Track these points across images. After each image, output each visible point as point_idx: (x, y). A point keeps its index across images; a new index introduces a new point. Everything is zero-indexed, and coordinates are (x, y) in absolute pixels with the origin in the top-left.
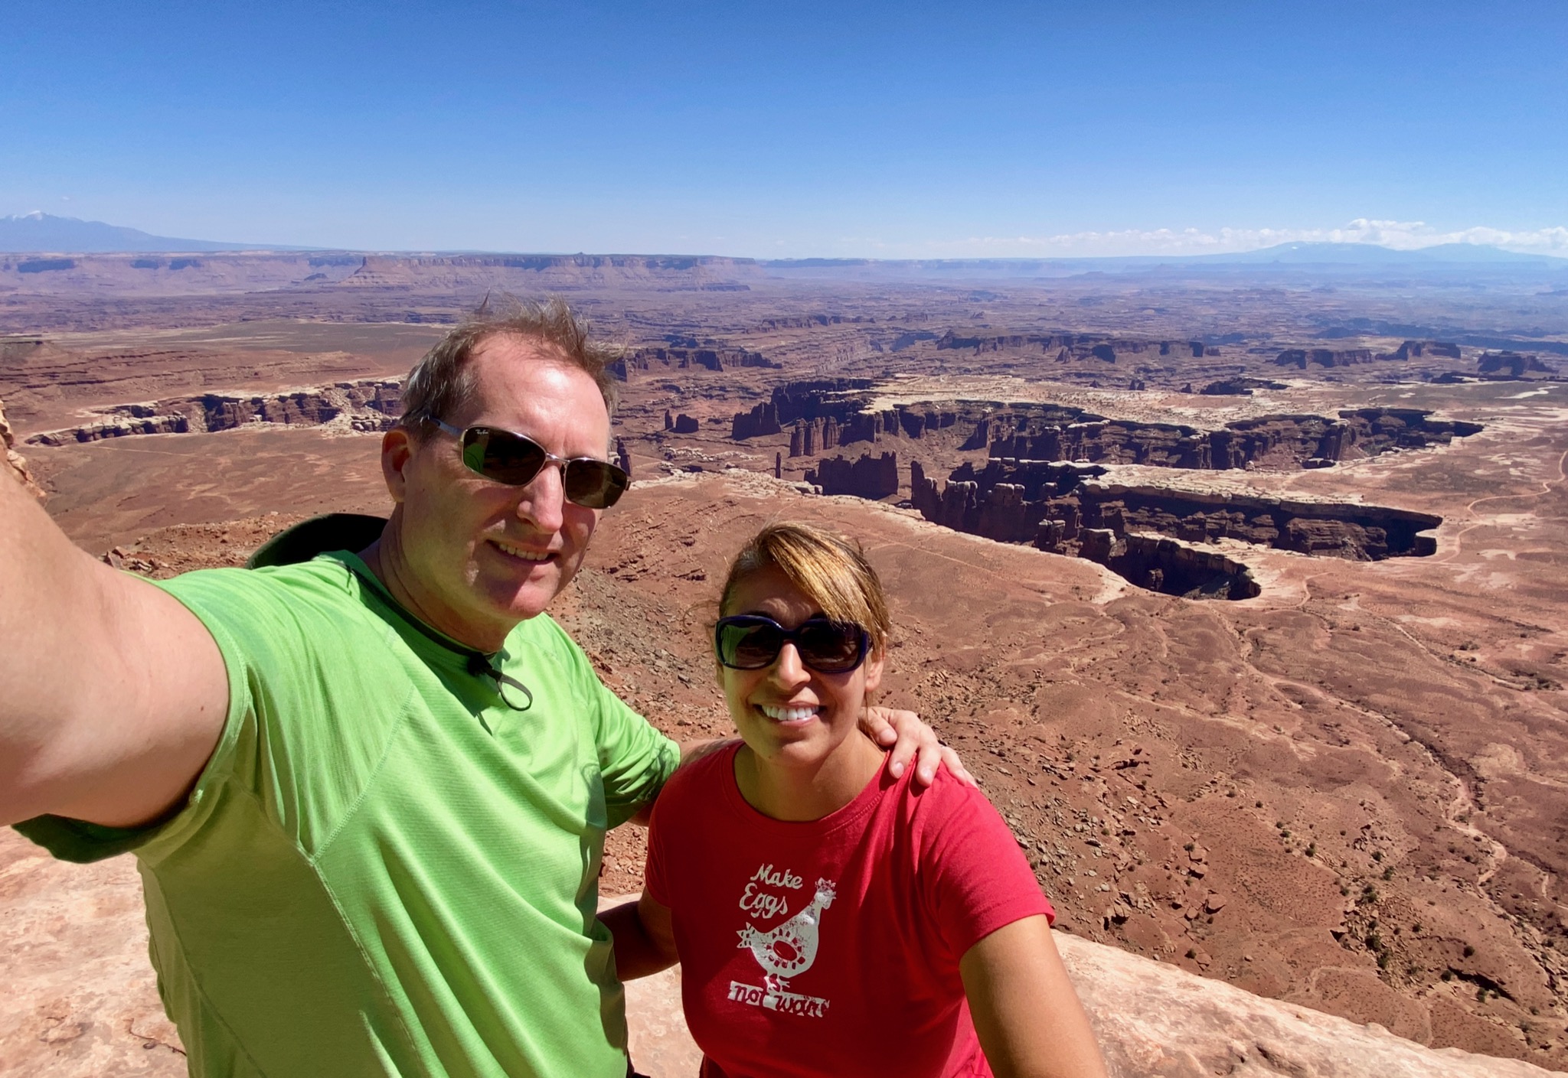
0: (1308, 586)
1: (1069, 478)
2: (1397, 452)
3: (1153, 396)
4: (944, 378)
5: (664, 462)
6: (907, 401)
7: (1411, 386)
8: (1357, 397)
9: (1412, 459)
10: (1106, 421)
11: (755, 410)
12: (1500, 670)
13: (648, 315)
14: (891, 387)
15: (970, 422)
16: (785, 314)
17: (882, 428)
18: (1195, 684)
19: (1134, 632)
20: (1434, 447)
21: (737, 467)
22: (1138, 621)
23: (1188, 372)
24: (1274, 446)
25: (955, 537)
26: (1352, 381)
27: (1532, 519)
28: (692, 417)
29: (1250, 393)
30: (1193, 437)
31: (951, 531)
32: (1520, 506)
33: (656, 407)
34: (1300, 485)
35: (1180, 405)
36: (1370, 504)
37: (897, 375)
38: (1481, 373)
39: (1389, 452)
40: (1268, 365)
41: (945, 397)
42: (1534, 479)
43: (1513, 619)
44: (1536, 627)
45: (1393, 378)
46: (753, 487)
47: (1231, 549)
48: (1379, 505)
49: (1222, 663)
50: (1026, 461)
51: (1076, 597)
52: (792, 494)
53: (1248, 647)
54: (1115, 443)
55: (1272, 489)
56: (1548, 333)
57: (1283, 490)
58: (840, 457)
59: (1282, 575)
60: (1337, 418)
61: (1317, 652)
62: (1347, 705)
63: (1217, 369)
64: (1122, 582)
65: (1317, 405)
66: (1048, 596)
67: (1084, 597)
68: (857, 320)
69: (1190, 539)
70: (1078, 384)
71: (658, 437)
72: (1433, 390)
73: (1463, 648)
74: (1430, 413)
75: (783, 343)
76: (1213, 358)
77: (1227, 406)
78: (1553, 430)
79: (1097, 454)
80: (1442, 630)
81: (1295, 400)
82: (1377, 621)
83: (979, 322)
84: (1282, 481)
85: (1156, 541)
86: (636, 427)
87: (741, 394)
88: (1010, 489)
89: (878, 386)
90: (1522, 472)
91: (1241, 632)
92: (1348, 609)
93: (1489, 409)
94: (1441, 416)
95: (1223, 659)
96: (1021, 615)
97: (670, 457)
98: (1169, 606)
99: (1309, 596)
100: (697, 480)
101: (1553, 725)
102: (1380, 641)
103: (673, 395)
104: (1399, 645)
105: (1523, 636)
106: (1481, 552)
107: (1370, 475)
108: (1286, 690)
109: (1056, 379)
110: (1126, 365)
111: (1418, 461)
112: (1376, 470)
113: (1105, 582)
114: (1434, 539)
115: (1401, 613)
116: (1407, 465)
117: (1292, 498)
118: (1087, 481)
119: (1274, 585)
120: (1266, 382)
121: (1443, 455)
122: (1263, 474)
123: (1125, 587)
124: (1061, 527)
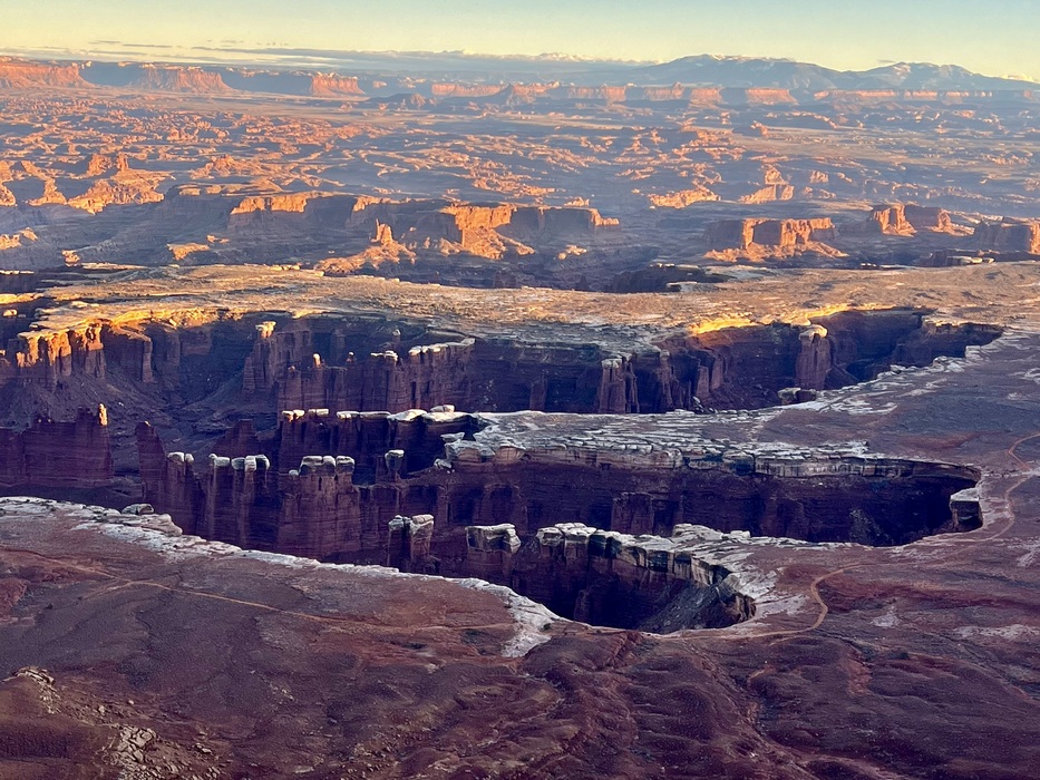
0: (821, 593)
1: (425, 440)
2: (898, 372)
3: (534, 298)
10: (469, 341)
14: (79, 289)
19: (579, 700)
20: (945, 364)
22: (585, 680)
25: (244, 560)
29: (677, 289)
30: (607, 362)
34: (773, 432)
36: (880, 456)
38: (983, 250)
39: (888, 374)
48: (892, 456)
49: (724, 738)
50: (348, 414)
55: (739, 441)
57: (754, 441)
59: (781, 580)
60: (807, 324)
61: (857, 701)
64: (543, 613)
65: (776, 307)
67: (488, 649)
69: (636, 532)
74: (930, 312)
77: (649, 310)
80: (1019, 644)
82: (928, 641)
84: (750, 426)
85: (584, 537)
88: (330, 465)
92: (884, 625)
94: (944, 316)
95: (724, 731)
98: (625, 649)
99: (825, 610)
107: (870, 410)
111: (930, 385)
112: (876, 402)
113: (518, 617)
114: (976, 505)
115: (958, 624)
116: (916, 392)
117: (769, 453)
118: (456, 445)
119: (773, 597)
120: (695, 272)
121: (960, 374)
122: (720, 418)
123: (551, 622)
124: (426, 527)
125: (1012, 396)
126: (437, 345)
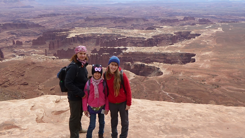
0: (172, 71)
1: (119, 51)
2: (186, 40)
3: (136, 31)
4: (87, 28)
5: (13, 54)
6: (79, 34)
7: (187, 26)
8: (177, 29)
9: (189, 42)
10: (126, 37)
11: (38, 38)
12: (210, 85)
13: (5, 15)
14: (74, 31)
15: (95, 39)
16: (44, 13)
17: (73, 41)
18: (152, 96)
20: (192, 39)
21: (34, 54)
22: (138, 83)
23: (143, 25)
24: (162, 41)
26: (176, 26)
27: (212, 53)
28: (20, 41)
29: (156, 29)
30: (145, 40)
32: (209, 50)
33: (10, 39)
34: (168, 49)
35: (142, 33)
36: (182, 52)
37: (75, 28)
38: (199, 23)
39: (184, 41)
40: (159, 23)
41: (88, 33)
42: (211, 45)
43: (211, 74)
44: (215, 75)
45: (183, 25)
46: (39, 59)
47: (155, 64)
48: (184, 52)
49: (157, 91)
50: (109, 47)
52: (50, 60)
53: (162, 87)
54: (129, 42)
55: (163, 50)
56: (210, 14)
57: (165, 50)
58: (63, 49)
59: (167, 69)
60: (173, 34)
61: (175, 86)
62: (183, 97)
63: (148, 24)
64: (134, 74)
65: (169, 31)
68: (64, 15)
69: (147, 63)
70: (119, 29)
71: (11, 47)
72: (191, 27)
73: (203, 81)
74: (191, 32)
75: (44, 21)
76: (147, 22)
77: (151, 32)
78: (213, 34)
79: (125, 45)
80: (199, 78)
81: (165, 30)
82: (186, 77)
83: (94, 15)
84: (164, 48)
85: (140, 64)
86: (4, 45)
87: (34, 34)
88: (106, 54)
89: (71, 31)
90: (209, 43)
91: (160, 83)
92: (180, 75)
93: (201, 31)
94: (193, 32)
95: (157, 90)
97: (15, 52)
98: (144, 79)
99: (172, 73)
100: (23, 58)
101: (220, 95)
102: (187, 82)
103: (14, 36)
104: (191, 82)
105: (213, 77)
106: (204, 60)
108: (171, 95)
109: (114, 28)
110: (129, 24)
111: (190, 42)
112: (182, 45)
113: (130, 75)
114: (195, 59)
115: (191, 75)
116: (188, 43)
117: (167, 52)
118: (123, 52)
119: (166, 72)
120: (159, 27)
121: (194, 41)
122: (160, 47)
125: (201, 44)
126: (122, 38)
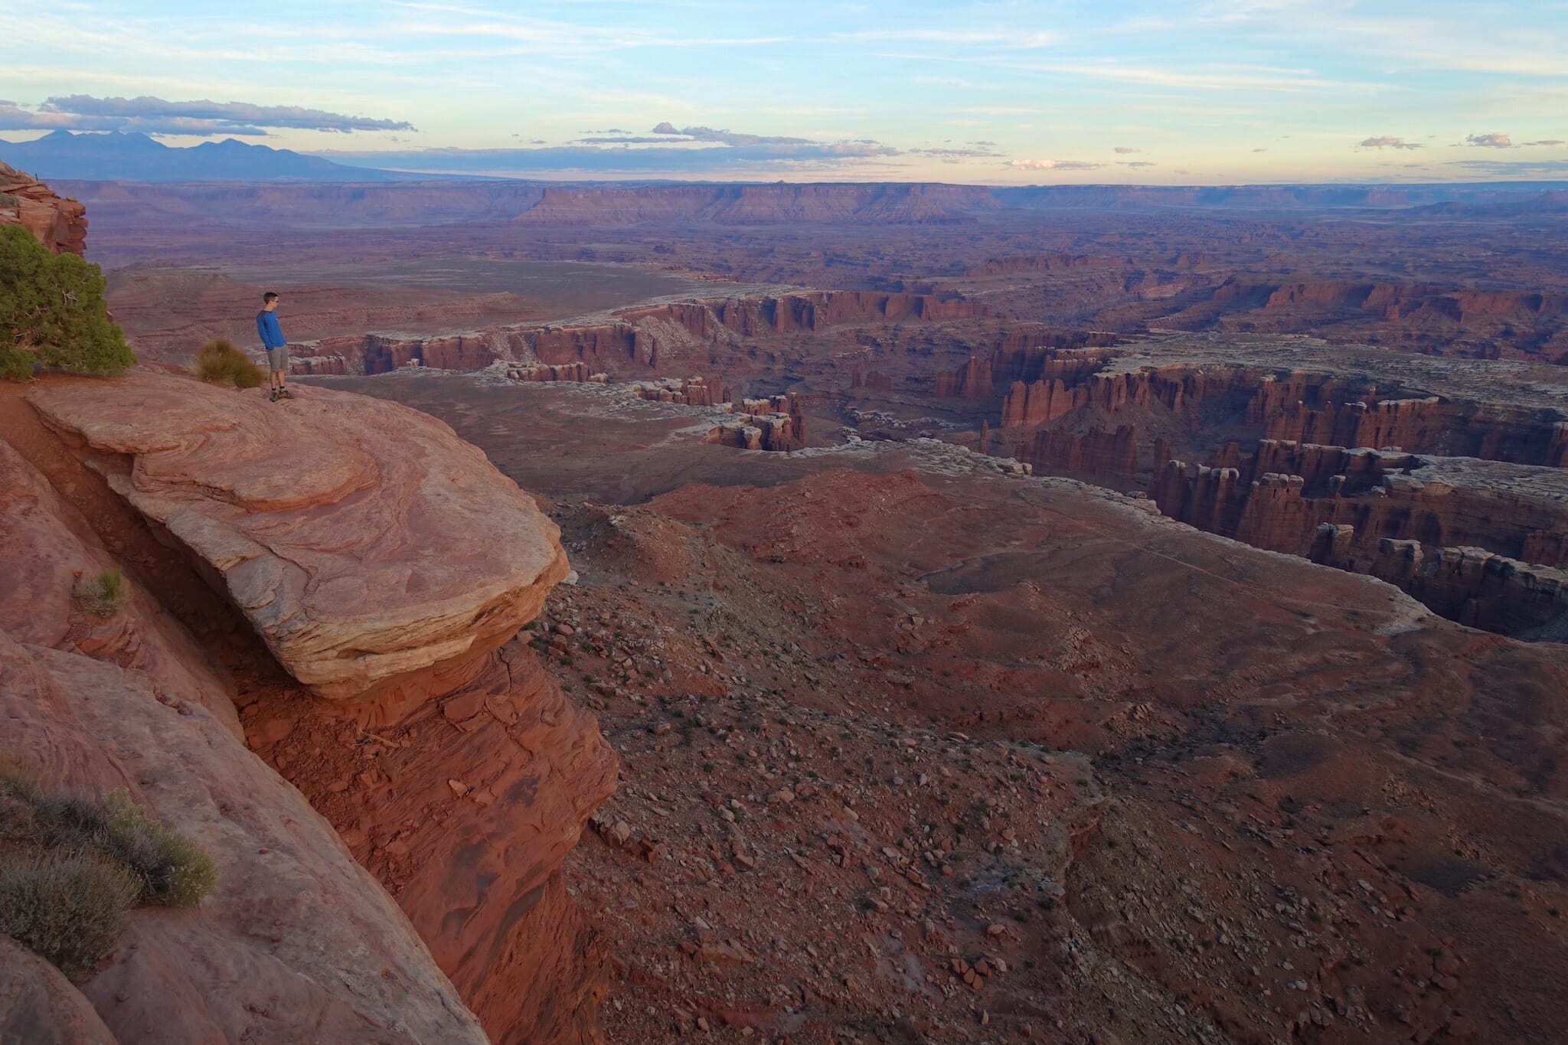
3: (1507, 367)
4: (1212, 336)
6: (1161, 364)
10: (1434, 399)
14: (1141, 345)
17: (1122, 392)
18: (1503, 752)
19: (1425, 675)
21: (930, 436)
22: (1435, 663)
25: (1196, 537)
31: (1193, 529)
41: (1212, 361)
46: (943, 461)
50: (1312, 446)
51: (1351, 625)
52: (991, 472)
64: (1422, 610)
66: (1312, 621)
67: (1364, 625)
69: (1533, 562)
75: (1012, 288)
79: (1416, 441)
85: (1481, 561)
88: (1284, 483)
89: (1123, 343)
96: (1271, 643)
97: (851, 421)
98: (1485, 646)
100: (877, 450)
113: (1398, 609)
118: (1391, 477)
123: (1426, 616)
124: (1347, 534)
126: (1404, 400)
